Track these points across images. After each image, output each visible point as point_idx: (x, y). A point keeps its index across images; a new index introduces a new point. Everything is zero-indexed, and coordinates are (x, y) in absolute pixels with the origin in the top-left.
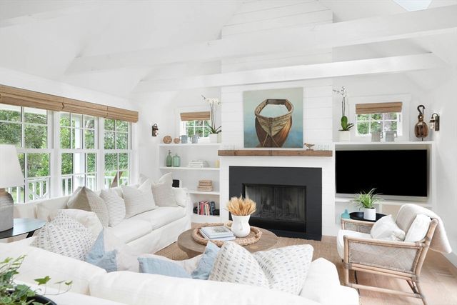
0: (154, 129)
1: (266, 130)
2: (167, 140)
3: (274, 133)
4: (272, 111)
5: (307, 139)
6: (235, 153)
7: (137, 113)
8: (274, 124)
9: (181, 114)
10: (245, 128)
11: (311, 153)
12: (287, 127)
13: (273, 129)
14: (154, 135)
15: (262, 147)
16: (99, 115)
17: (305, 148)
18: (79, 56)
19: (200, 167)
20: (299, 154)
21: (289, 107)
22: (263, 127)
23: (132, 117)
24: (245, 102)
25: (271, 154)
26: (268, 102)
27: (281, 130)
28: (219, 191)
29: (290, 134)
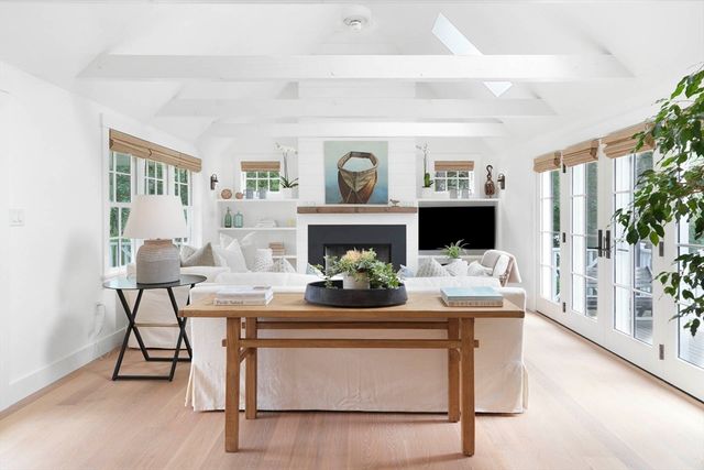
0: (213, 181)
1: (350, 185)
2: (226, 194)
3: (358, 189)
4: (357, 165)
5: (392, 195)
6: (318, 210)
7: (200, 160)
8: (358, 178)
9: (242, 163)
10: (326, 182)
11: (396, 209)
12: (372, 182)
13: (357, 184)
14: (212, 188)
15: (345, 203)
16: (169, 163)
17: (390, 204)
18: (174, 98)
19: (271, 227)
20: (386, 211)
21: (374, 161)
22: (347, 181)
23: (196, 165)
24: (326, 153)
25: (356, 211)
26: (351, 155)
27: (365, 186)
28: (295, 254)
29: (374, 191)
